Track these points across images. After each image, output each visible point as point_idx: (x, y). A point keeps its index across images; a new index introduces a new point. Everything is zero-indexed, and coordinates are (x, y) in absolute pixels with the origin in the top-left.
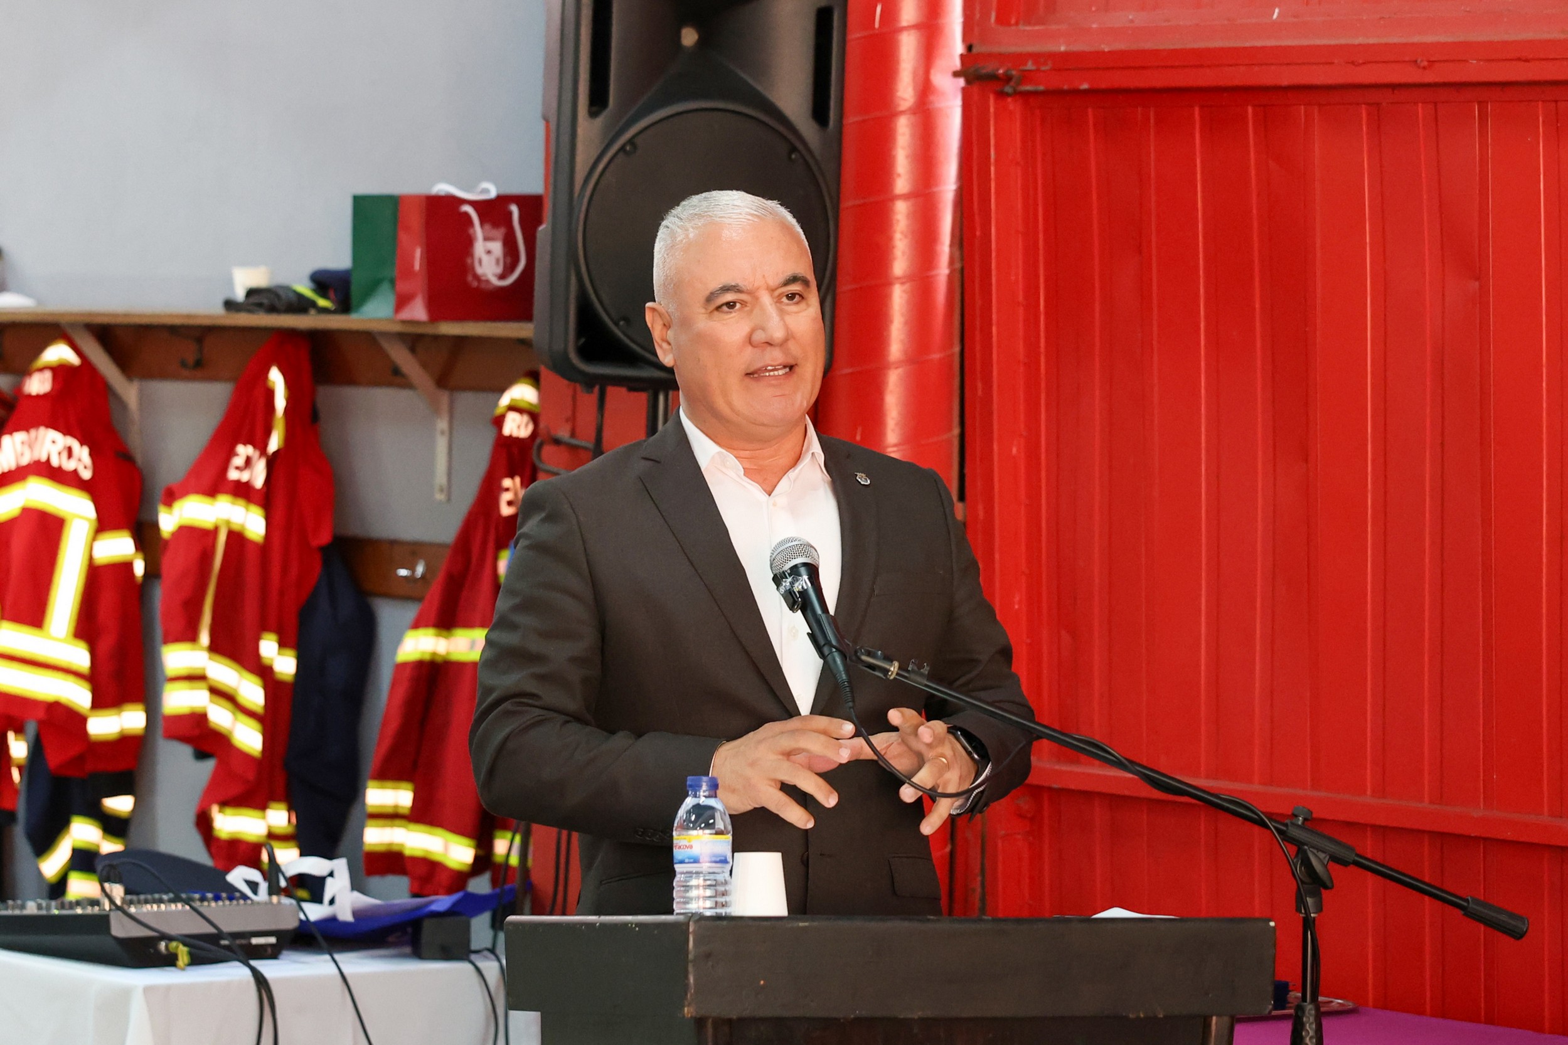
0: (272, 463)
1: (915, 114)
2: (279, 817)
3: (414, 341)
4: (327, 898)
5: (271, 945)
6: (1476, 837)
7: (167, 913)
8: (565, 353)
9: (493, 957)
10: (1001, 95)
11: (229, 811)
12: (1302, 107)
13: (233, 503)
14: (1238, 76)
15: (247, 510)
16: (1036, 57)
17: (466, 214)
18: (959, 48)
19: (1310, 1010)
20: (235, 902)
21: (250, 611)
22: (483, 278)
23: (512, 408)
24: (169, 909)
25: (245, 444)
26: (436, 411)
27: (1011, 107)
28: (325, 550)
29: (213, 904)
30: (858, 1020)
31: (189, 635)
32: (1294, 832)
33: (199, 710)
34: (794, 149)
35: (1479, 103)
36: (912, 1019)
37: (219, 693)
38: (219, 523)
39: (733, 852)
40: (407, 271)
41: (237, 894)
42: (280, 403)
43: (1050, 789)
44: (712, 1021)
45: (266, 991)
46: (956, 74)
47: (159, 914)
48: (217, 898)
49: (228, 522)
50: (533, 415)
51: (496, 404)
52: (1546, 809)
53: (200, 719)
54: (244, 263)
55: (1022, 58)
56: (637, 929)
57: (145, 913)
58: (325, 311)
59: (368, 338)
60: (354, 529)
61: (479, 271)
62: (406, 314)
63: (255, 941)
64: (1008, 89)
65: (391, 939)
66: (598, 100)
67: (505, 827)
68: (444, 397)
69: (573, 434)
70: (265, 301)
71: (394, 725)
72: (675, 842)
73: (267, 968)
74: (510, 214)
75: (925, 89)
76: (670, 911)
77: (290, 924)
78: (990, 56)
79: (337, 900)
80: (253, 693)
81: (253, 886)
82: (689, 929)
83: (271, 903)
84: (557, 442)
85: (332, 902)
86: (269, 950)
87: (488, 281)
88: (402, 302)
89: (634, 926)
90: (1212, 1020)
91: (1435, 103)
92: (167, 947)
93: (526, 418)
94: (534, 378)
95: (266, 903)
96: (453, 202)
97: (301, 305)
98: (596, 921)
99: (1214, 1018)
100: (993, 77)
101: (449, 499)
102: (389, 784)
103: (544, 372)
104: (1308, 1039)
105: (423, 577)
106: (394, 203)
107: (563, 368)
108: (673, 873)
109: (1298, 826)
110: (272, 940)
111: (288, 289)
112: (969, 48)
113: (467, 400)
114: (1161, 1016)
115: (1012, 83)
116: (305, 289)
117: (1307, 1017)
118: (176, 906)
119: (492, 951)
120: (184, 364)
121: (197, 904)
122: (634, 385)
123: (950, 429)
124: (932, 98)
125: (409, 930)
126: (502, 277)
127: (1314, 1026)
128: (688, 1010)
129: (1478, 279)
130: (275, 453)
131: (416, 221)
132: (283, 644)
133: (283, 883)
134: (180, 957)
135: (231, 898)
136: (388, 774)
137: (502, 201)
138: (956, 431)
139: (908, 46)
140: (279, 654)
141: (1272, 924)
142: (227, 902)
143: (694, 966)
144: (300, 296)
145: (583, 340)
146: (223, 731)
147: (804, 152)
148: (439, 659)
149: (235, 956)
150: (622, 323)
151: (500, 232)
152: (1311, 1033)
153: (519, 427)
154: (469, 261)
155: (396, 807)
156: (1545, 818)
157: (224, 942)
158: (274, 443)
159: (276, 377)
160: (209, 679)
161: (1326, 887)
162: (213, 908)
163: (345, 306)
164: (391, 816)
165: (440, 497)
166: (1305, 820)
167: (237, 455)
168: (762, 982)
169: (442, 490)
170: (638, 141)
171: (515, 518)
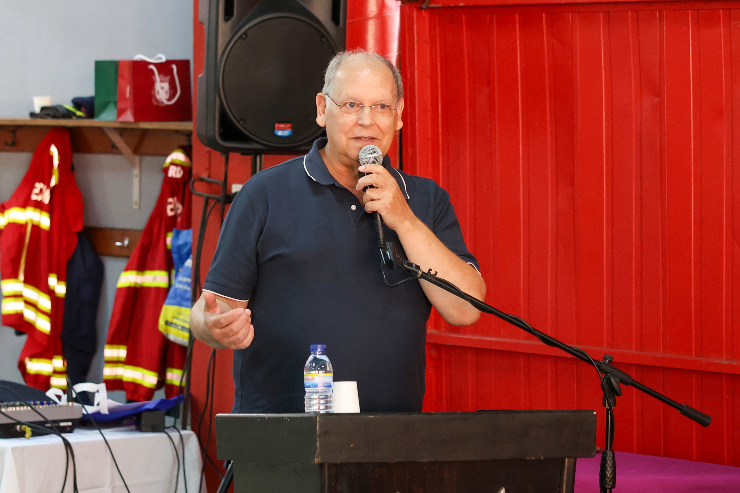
0: (53, 191)
1: (377, 19)
2: (58, 363)
3: (122, 131)
4: (96, 403)
5: (70, 426)
6: (659, 367)
7: (20, 412)
8: (214, 136)
9: (175, 430)
10: (420, 9)
11: (35, 360)
12: (570, 13)
13: (34, 211)
14: (541, 0)
15: (41, 214)
17: (151, 70)
19: (610, 454)
20: (51, 405)
21: (43, 263)
22: (160, 101)
23: (173, 164)
24: (20, 409)
25: (39, 182)
26: (133, 165)
27: (424, 15)
28: (79, 233)
29: (41, 407)
30: (398, 463)
31: (15, 276)
32: (605, 367)
33: (19, 312)
34: (323, 36)
35: (659, 11)
36: (424, 462)
37: (29, 303)
38: (28, 221)
40: (122, 97)
41: (51, 402)
42: (56, 162)
43: (446, 346)
44: (328, 466)
45: (70, 449)
47: (16, 412)
48: (42, 404)
49: (32, 220)
50: (183, 167)
51: (164, 161)
52: (694, 353)
53: (20, 316)
54: (39, 94)
56: (288, 420)
57: (9, 412)
58: (80, 117)
59: (100, 130)
60: (93, 223)
61: (158, 97)
62: (123, 118)
63: (62, 424)
64: (423, 6)
65: (125, 422)
66: (229, 13)
68: (137, 159)
69: (209, 176)
70: (51, 113)
71: (116, 318)
72: (305, 377)
73: (69, 437)
74: (172, 70)
75: (382, 7)
76: (303, 411)
77: (78, 416)
79: (101, 404)
80: (45, 303)
81: (59, 397)
82: (316, 420)
83: (69, 406)
84: (202, 180)
85: (98, 405)
86: (69, 429)
87: (162, 102)
88: (121, 112)
89: (286, 418)
90: (565, 460)
91: (637, 11)
92: (20, 428)
93: (179, 168)
94: (183, 149)
95: (66, 406)
96: (145, 64)
97: (68, 115)
98: (265, 417)
99: (567, 459)
100: (416, 1)
101: (140, 208)
102: (115, 346)
103: (194, 145)
104: (609, 468)
105: (128, 245)
106: (116, 65)
108: (304, 392)
109: (606, 364)
110: (70, 424)
111: (61, 107)
113: (148, 160)
114: (542, 458)
115: (426, 3)
116: (69, 107)
117: (609, 457)
118: (24, 408)
119: (174, 427)
120: (6, 144)
121: (34, 407)
122: (244, 152)
124: (386, 11)
125: (134, 418)
126: (169, 100)
127: (612, 462)
128: (316, 460)
129: (659, 96)
130: (54, 187)
131: (127, 73)
132: (59, 279)
133: (74, 395)
134: (27, 433)
135: (49, 404)
136: (114, 341)
137: (169, 63)
140: (58, 284)
141: (595, 413)
142: (47, 406)
143: (319, 438)
144: (68, 111)
145: (221, 130)
146: (31, 322)
147: (328, 38)
148: (138, 286)
149: (53, 431)
150: (241, 122)
151: (168, 78)
152: (610, 465)
153: (176, 173)
154: (153, 93)
155: (118, 357)
156: (693, 357)
157: (49, 425)
158: (54, 182)
159: (54, 150)
160: (24, 296)
161: (618, 395)
162: (41, 409)
163: (91, 114)
164: (116, 362)
165: (135, 207)
166: (609, 361)
167: (36, 188)
168: (352, 445)
169: (136, 203)
170: (248, 33)
171: (175, 217)
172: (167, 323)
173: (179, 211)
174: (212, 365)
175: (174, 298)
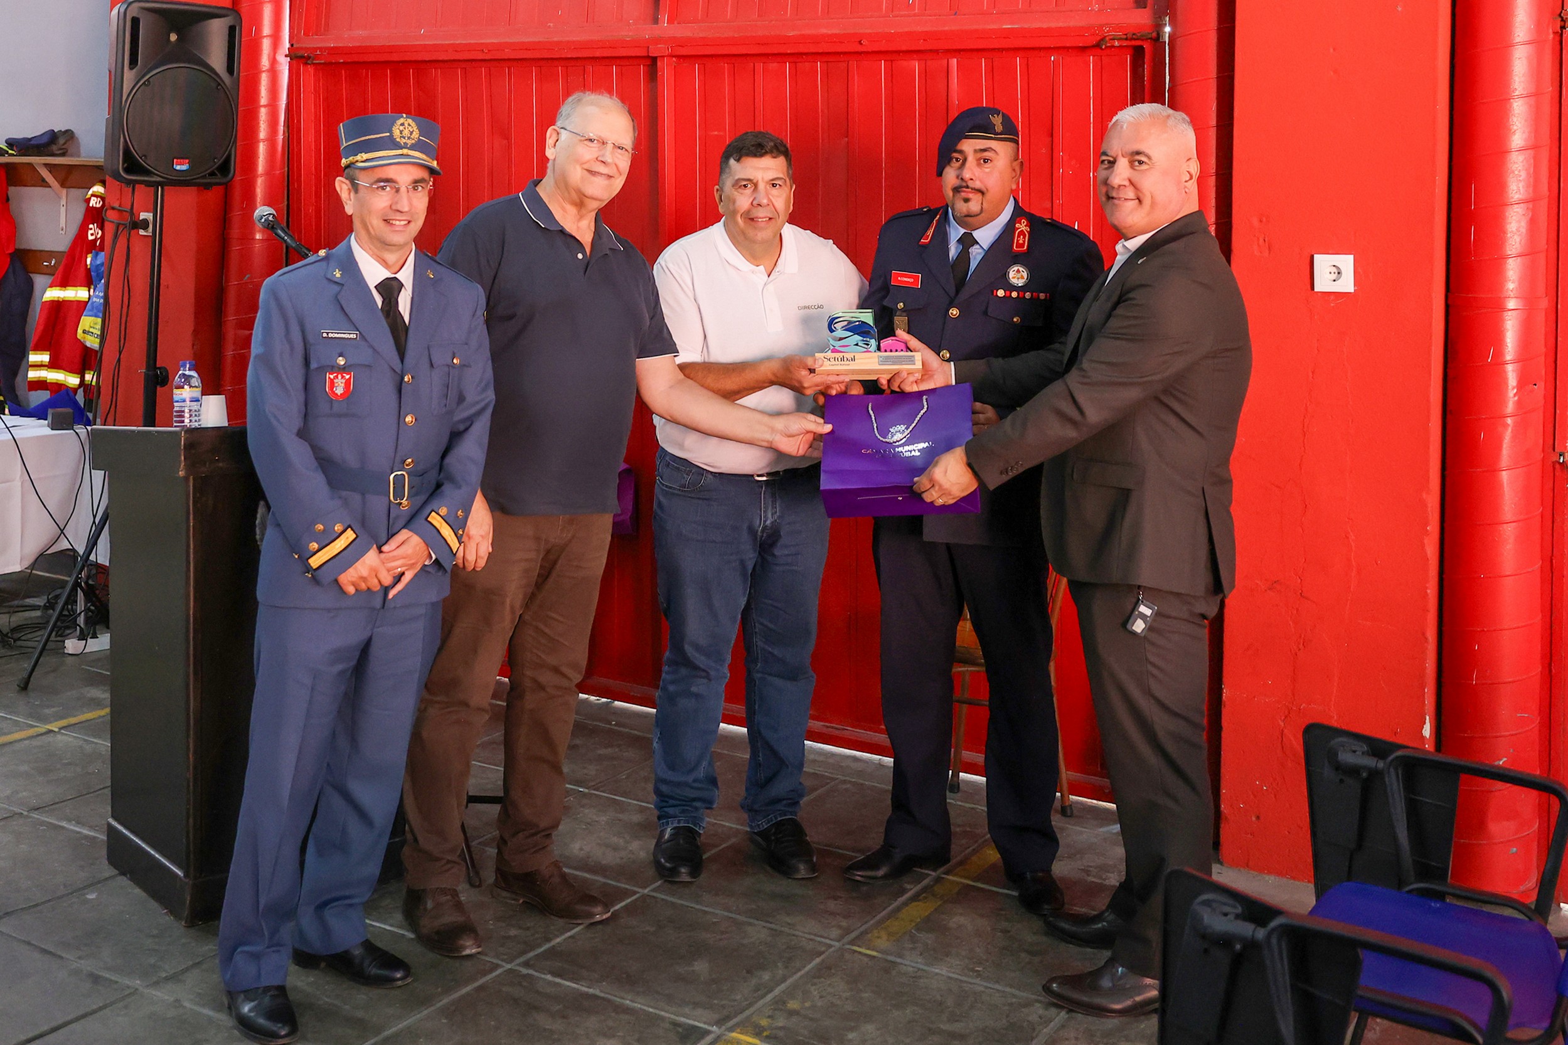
1: (269, 72)
3: (51, 168)
8: (118, 168)
10: (306, 64)
12: (433, 68)
14: (408, 57)
16: (320, 49)
18: (287, 45)
23: (93, 195)
26: (61, 196)
27: (310, 69)
34: (219, 84)
39: (202, 395)
44: (193, 477)
46: (286, 56)
50: (103, 199)
55: (316, 49)
56: (156, 433)
58: (13, 155)
59: (30, 166)
64: (309, 62)
66: (133, 62)
67: (90, 369)
68: (64, 191)
69: (120, 205)
71: (41, 328)
75: (274, 62)
78: (302, 48)
82: (181, 434)
84: (113, 209)
94: (103, 183)
98: (135, 428)
100: (302, 57)
102: (39, 352)
103: (108, 179)
107: (116, 176)
112: (292, 45)
113: (75, 192)
115: (311, 59)
116: (4, 146)
122: (147, 184)
123: (284, 202)
124: (276, 66)
128: (181, 473)
136: (38, 348)
138: (286, 203)
139: (266, 44)
143: (184, 451)
145: (126, 165)
147: (223, 85)
150: (143, 157)
165: (62, 232)
168: (217, 458)
169: (63, 229)
170: (151, 80)
171: (95, 240)
172: (84, 332)
173: (99, 236)
174: (117, 370)
175: (91, 310)
